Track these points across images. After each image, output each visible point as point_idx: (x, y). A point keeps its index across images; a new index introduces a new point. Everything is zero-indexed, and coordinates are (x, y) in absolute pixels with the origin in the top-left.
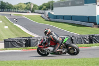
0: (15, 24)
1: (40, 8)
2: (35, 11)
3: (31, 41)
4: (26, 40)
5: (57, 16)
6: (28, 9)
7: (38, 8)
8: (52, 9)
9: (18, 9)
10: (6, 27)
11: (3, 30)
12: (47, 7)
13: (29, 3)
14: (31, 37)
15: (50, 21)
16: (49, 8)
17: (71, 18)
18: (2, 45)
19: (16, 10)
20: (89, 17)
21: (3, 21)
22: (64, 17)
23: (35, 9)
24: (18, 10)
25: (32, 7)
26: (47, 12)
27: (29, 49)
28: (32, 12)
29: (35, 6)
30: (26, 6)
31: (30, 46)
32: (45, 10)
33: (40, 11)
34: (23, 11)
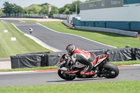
0: (26, 35)
1: (62, 11)
2: (54, 15)
3: (49, 58)
4: (41, 57)
5: (85, 22)
6: (44, 13)
7: (58, 11)
8: (78, 13)
9: (29, 13)
10: (14, 39)
11: (10, 43)
12: (70, 10)
13: (46, 4)
14: (49, 53)
15: (75, 29)
16: (74, 11)
17: (105, 24)
18: (8, 65)
19: (27, 15)
20: (130, 23)
21: (9, 31)
22: (95, 24)
23: (55, 12)
24: (30, 15)
25: (50, 9)
26: (71, 17)
27: (45, 69)
28: (50, 16)
29: (53, 8)
30: (40, 8)
31: (47, 64)
32: (67, 13)
33: (62, 16)
34: (37, 15)
